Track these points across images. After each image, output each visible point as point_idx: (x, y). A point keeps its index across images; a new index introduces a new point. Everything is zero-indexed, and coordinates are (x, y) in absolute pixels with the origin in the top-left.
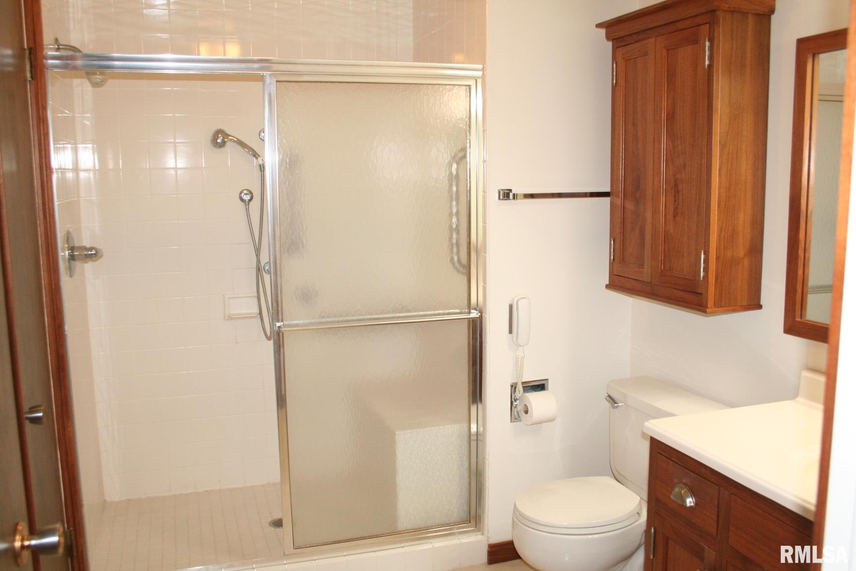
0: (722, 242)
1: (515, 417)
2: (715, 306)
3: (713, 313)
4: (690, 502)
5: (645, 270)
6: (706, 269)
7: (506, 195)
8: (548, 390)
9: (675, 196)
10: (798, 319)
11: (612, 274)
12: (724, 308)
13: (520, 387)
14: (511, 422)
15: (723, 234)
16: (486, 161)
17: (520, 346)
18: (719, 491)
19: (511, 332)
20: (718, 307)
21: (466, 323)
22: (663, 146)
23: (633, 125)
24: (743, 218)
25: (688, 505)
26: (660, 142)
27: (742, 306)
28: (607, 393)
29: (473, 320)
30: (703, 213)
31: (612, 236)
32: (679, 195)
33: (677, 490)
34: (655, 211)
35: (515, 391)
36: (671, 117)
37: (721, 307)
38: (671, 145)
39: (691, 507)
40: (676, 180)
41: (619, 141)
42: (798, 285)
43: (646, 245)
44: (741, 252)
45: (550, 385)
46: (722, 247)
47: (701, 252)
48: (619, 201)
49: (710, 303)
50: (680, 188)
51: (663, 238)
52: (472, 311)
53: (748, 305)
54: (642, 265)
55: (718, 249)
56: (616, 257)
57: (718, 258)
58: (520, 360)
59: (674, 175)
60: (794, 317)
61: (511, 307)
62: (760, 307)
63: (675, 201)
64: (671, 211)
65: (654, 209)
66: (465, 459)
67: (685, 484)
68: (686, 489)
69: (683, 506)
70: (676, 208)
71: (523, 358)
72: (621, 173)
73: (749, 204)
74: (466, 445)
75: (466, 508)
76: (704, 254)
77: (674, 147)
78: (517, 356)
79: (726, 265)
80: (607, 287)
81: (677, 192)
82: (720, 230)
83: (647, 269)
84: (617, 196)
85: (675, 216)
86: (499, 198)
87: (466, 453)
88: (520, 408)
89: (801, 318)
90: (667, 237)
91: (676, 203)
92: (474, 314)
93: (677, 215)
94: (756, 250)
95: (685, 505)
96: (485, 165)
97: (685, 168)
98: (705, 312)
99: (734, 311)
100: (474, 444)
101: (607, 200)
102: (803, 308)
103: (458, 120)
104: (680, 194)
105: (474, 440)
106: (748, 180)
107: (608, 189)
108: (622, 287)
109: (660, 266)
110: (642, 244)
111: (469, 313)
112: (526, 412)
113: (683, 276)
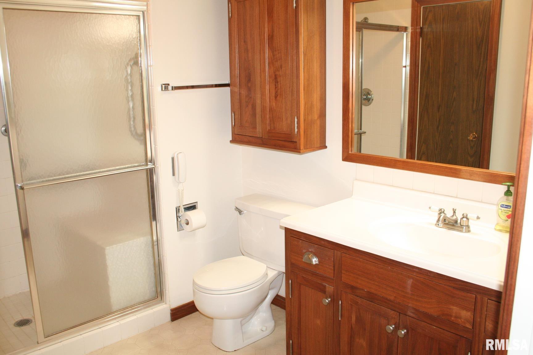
0: (306, 111)
1: (180, 228)
2: (304, 149)
3: (304, 153)
4: (315, 261)
5: (258, 130)
6: (299, 127)
7: (166, 87)
8: (198, 208)
9: (275, 85)
10: (350, 152)
11: (233, 134)
12: (309, 149)
13: (182, 209)
14: (178, 231)
15: (307, 106)
16: (152, 66)
17: (181, 183)
18: (334, 252)
19: (174, 175)
20: (306, 149)
21: (145, 172)
22: (267, 55)
23: (245, 42)
24: (316, 97)
25: (314, 263)
26: (264, 53)
27: (317, 147)
28: (235, 206)
29: (150, 170)
30: (295, 94)
31: (233, 110)
32: (278, 85)
33: (306, 256)
34: (263, 94)
35: (179, 212)
36: (271, 38)
37: (307, 149)
38: (271, 54)
39: (316, 264)
40: (276, 76)
41: (235, 52)
42: (349, 133)
43: (257, 115)
44: (316, 116)
45: (199, 206)
46: (306, 114)
47: (295, 118)
48: (236, 89)
49: (302, 147)
50: (279, 80)
51: (269, 110)
52: (149, 164)
53: (320, 147)
54: (255, 128)
55: (305, 115)
56: (236, 123)
57: (304, 120)
58: (181, 192)
59: (275, 72)
60: (348, 152)
61: (173, 159)
62: (326, 147)
63: (276, 88)
64: (274, 94)
65: (262, 93)
66: (151, 258)
67: (311, 252)
68: (312, 254)
69: (311, 264)
70: (276, 92)
71: (183, 190)
72: (237, 72)
73: (319, 89)
74: (151, 249)
75: (154, 289)
76: (297, 118)
77: (274, 55)
78: (179, 189)
79: (309, 124)
80: (232, 142)
81: (277, 82)
82: (305, 104)
83: (259, 129)
84: (235, 86)
85: (276, 97)
86: (162, 90)
87: (152, 255)
88: (183, 222)
89: (351, 152)
90: (271, 110)
91: (277, 89)
92: (150, 166)
93: (277, 96)
94: (323, 115)
95: (312, 263)
96: (152, 69)
97: (281, 68)
98: (300, 152)
99: (314, 150)
100: (156, 247)
101: (228, 89)
102: (352, 146)
103: (133, 38)
104: (279, 83)
105: (156, 245)
106: (318, 75)
107: (227, 81)
108: (242, 142)
109: (268, 128)
110: (254, 115)
111: (147, 165)
112: (187, 224)
113: (284, 132)
